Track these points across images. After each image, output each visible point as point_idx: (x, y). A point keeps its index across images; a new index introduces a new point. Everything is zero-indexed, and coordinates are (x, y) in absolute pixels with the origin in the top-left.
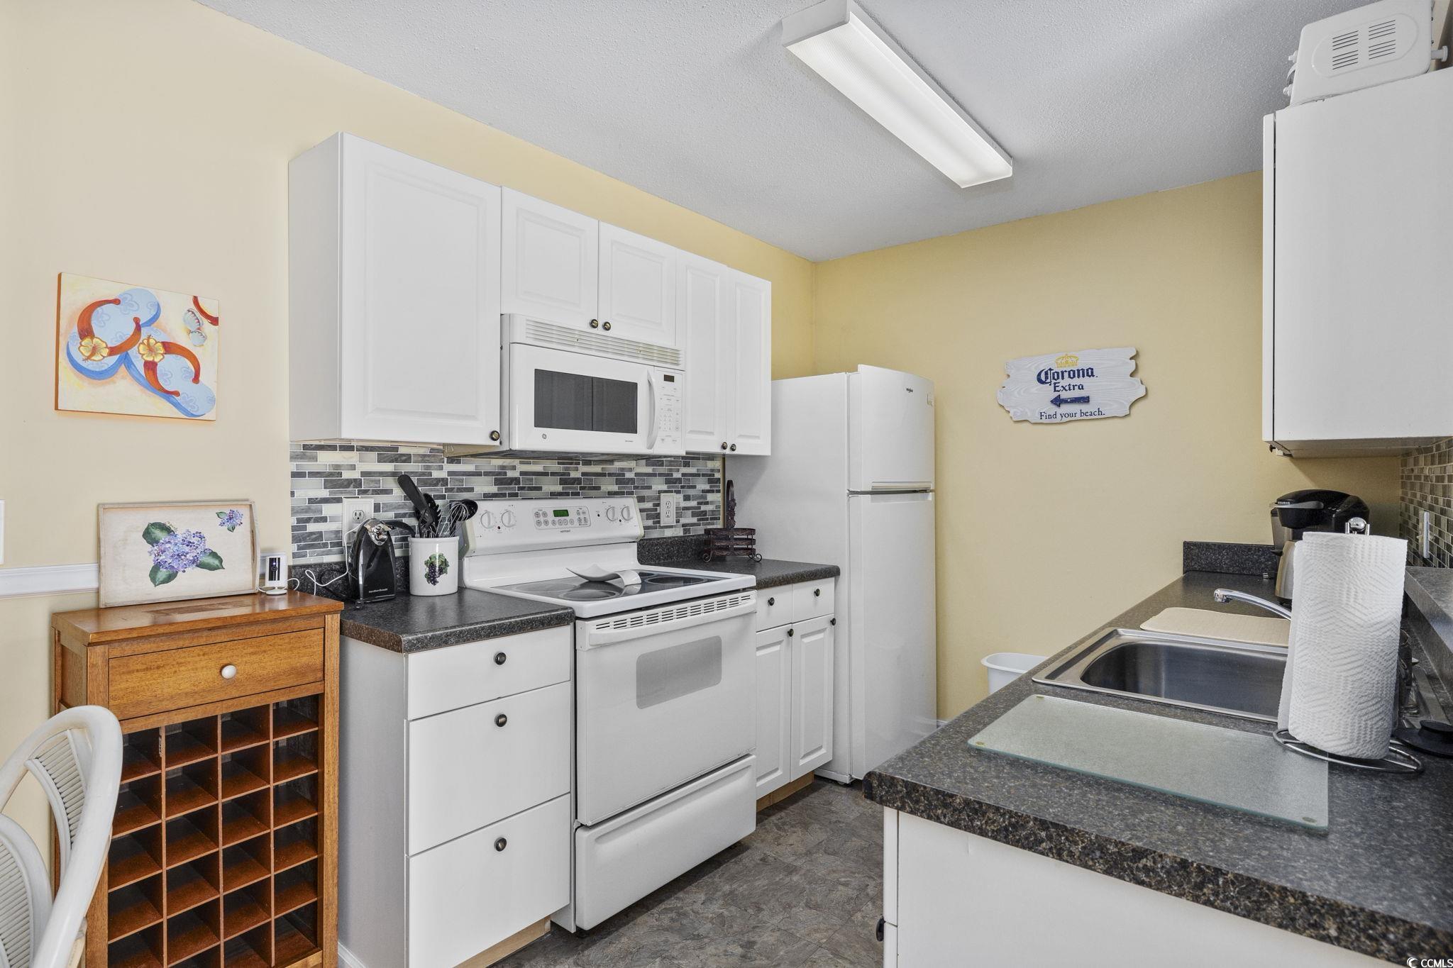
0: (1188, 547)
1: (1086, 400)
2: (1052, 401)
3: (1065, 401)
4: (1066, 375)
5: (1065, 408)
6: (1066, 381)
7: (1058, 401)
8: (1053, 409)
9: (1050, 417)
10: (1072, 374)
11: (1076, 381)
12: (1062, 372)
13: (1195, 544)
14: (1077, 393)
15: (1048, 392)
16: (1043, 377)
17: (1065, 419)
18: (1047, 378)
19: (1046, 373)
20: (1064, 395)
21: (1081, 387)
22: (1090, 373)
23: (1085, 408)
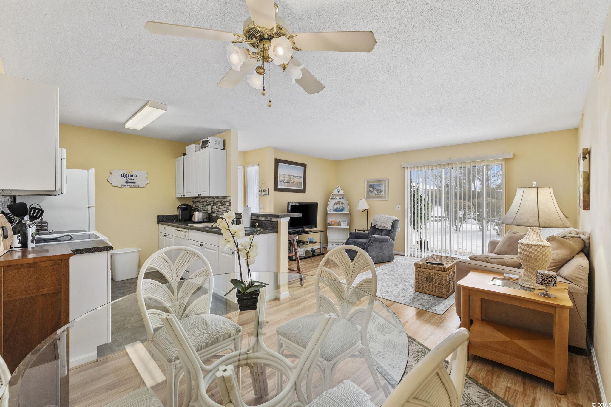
0: (158, 216)
1: (134, 182)
2: (125, 182)
3: (129, 182)
4: (129, 176)
5: (129, 184)
6: (129, 177)
7: (127, 182)
8: (125, 184)
9: (124, 186)
10: (131, 176)
11: (132, 178)
12: (128, 175)
13: (160, 216)
14: (132, 181)
15: (124, 180)
16: (123, 175)
17: (129, 187)
18: (124, 176)
19: (124, 174)
20: (129, 181)
21: (133, 179)
22: (136, 176)
23: (134, 184)
